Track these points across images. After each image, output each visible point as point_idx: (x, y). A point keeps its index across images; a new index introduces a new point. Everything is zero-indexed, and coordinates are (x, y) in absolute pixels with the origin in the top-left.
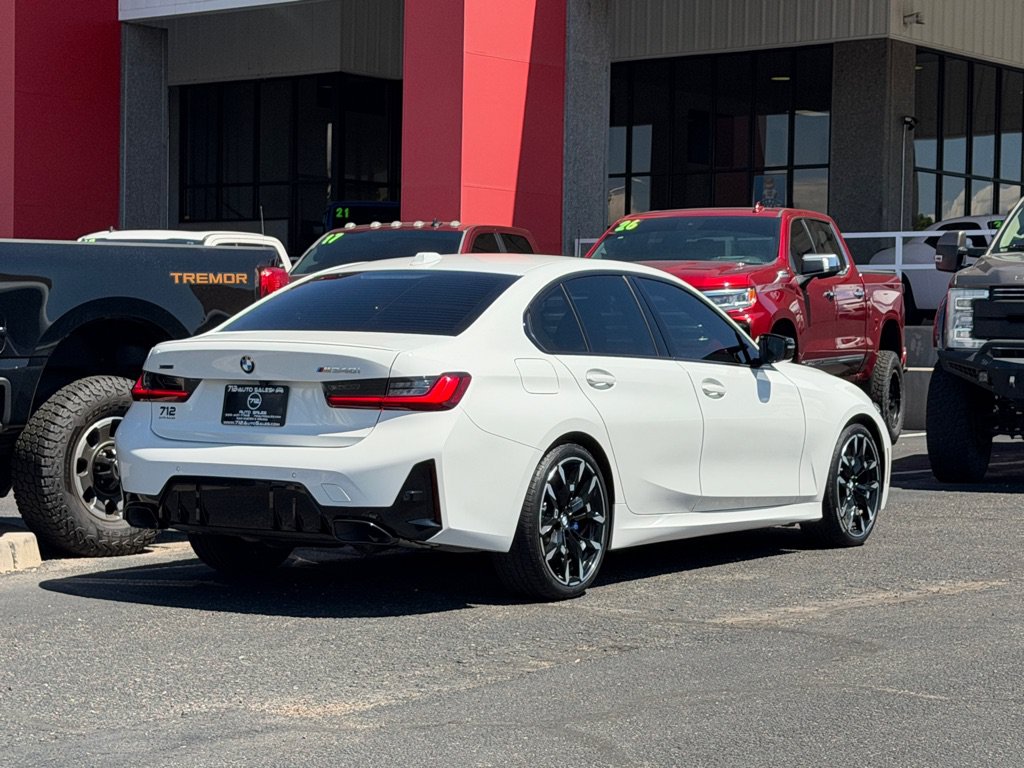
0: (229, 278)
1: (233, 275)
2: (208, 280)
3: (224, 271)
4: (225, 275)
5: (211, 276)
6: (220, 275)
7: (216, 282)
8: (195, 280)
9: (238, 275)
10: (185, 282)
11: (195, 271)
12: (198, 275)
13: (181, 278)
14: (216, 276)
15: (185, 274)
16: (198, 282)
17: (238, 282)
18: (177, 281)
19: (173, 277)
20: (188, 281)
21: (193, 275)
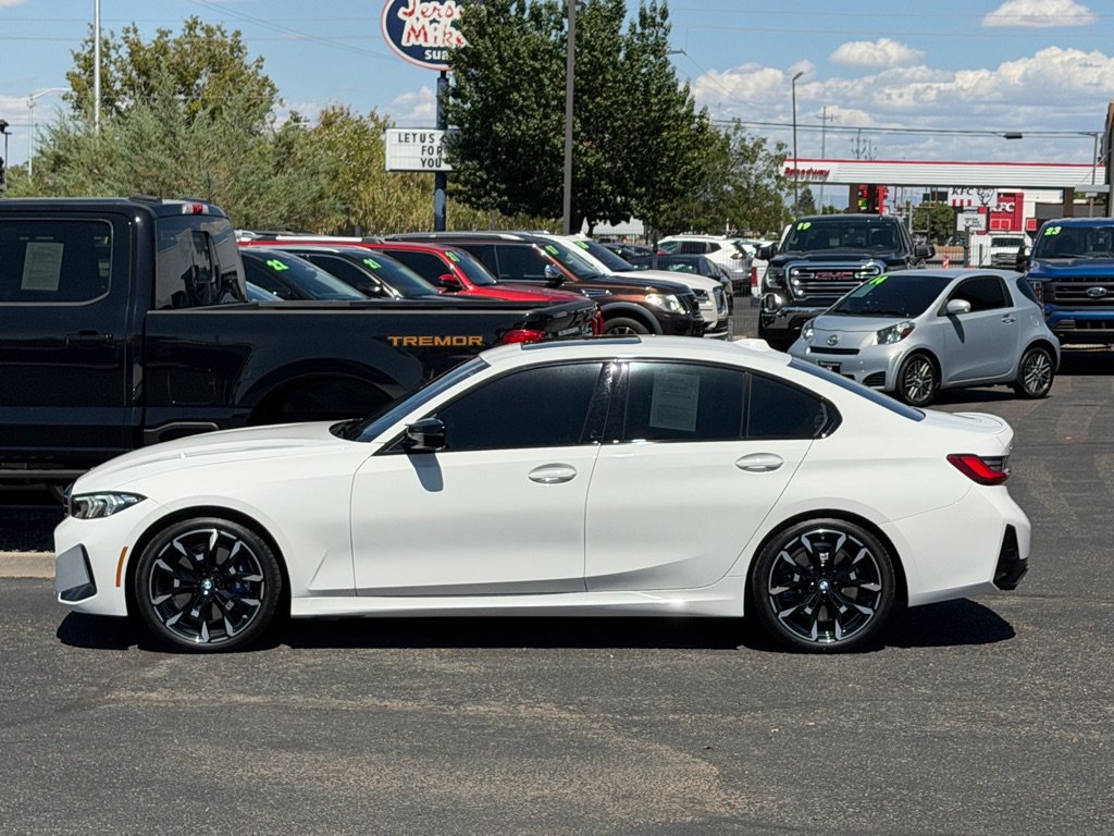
0: (459, 341)
1: (464, 338)
2: (433, 342)
3: (452, 335)
4: (455, 338)
5: (437, 339)
6: (448, 339)
7: (442, 344)
8: (417, 342)
9: (470, 338)
10: (405, 344)
11: (418, 335)
12: (421, 338)
13: (400, 342)
14: (443, 339)
15: (405, 338)
16: (421, 344)
17: (470, 343)
18: (395, 344)
19: (392, 341)
20: (409, 344)
21: (415, 339)
